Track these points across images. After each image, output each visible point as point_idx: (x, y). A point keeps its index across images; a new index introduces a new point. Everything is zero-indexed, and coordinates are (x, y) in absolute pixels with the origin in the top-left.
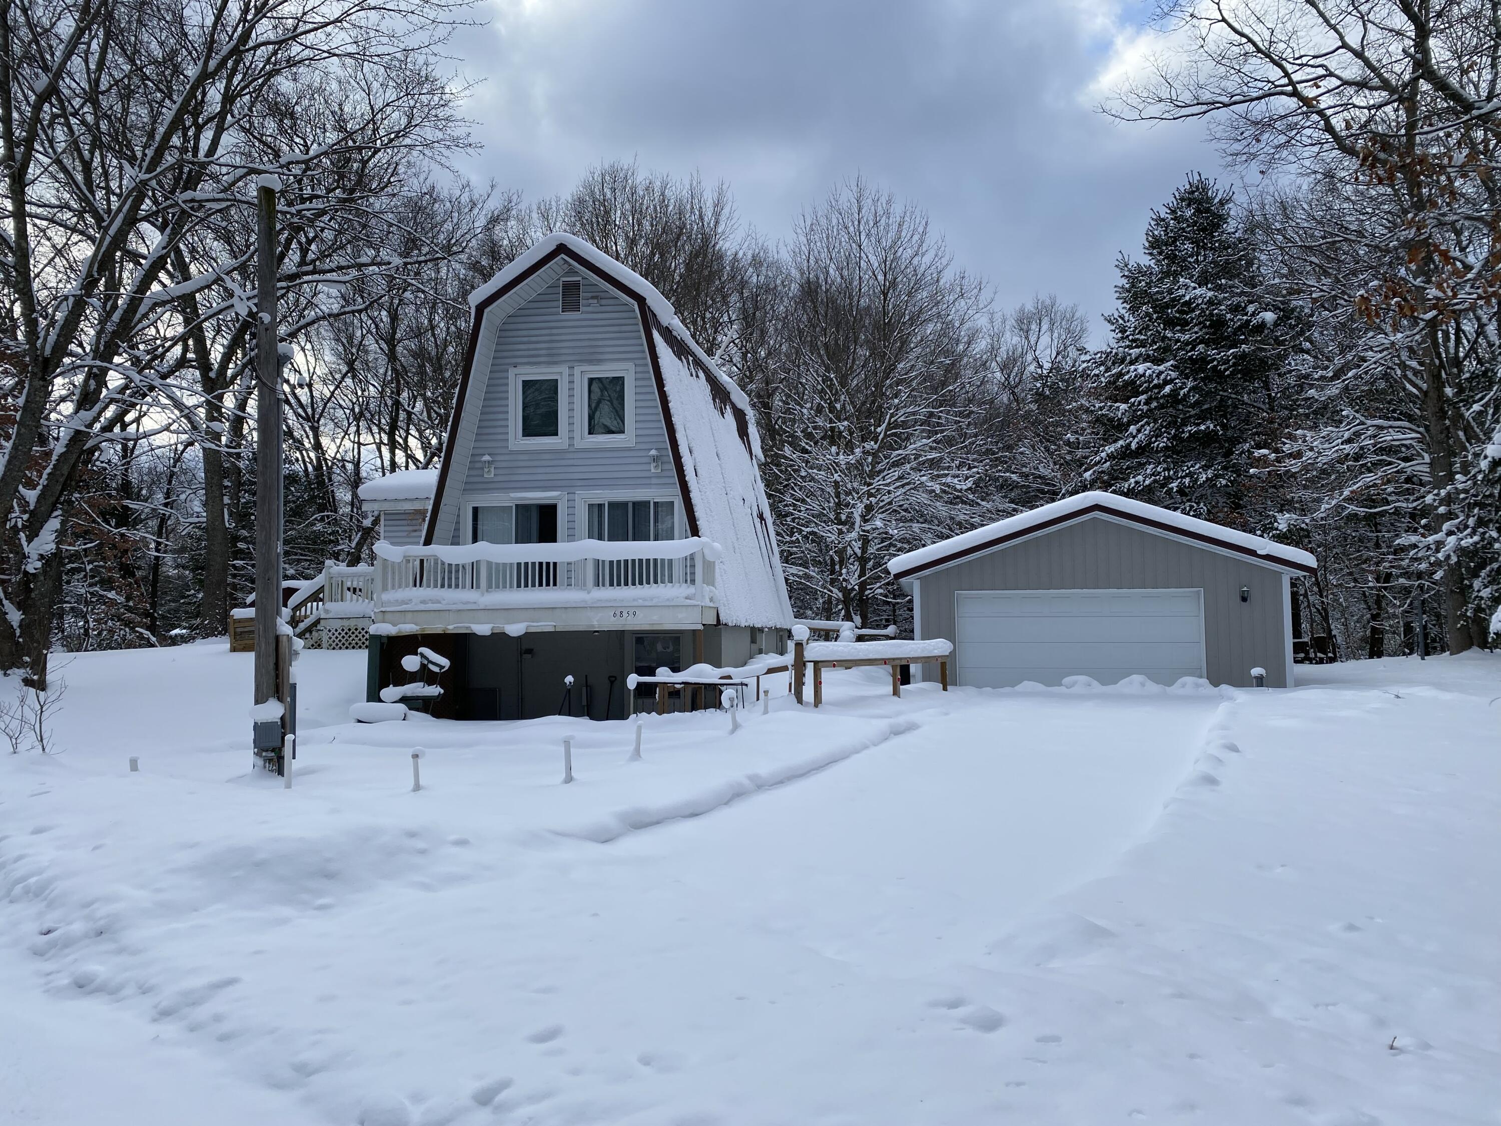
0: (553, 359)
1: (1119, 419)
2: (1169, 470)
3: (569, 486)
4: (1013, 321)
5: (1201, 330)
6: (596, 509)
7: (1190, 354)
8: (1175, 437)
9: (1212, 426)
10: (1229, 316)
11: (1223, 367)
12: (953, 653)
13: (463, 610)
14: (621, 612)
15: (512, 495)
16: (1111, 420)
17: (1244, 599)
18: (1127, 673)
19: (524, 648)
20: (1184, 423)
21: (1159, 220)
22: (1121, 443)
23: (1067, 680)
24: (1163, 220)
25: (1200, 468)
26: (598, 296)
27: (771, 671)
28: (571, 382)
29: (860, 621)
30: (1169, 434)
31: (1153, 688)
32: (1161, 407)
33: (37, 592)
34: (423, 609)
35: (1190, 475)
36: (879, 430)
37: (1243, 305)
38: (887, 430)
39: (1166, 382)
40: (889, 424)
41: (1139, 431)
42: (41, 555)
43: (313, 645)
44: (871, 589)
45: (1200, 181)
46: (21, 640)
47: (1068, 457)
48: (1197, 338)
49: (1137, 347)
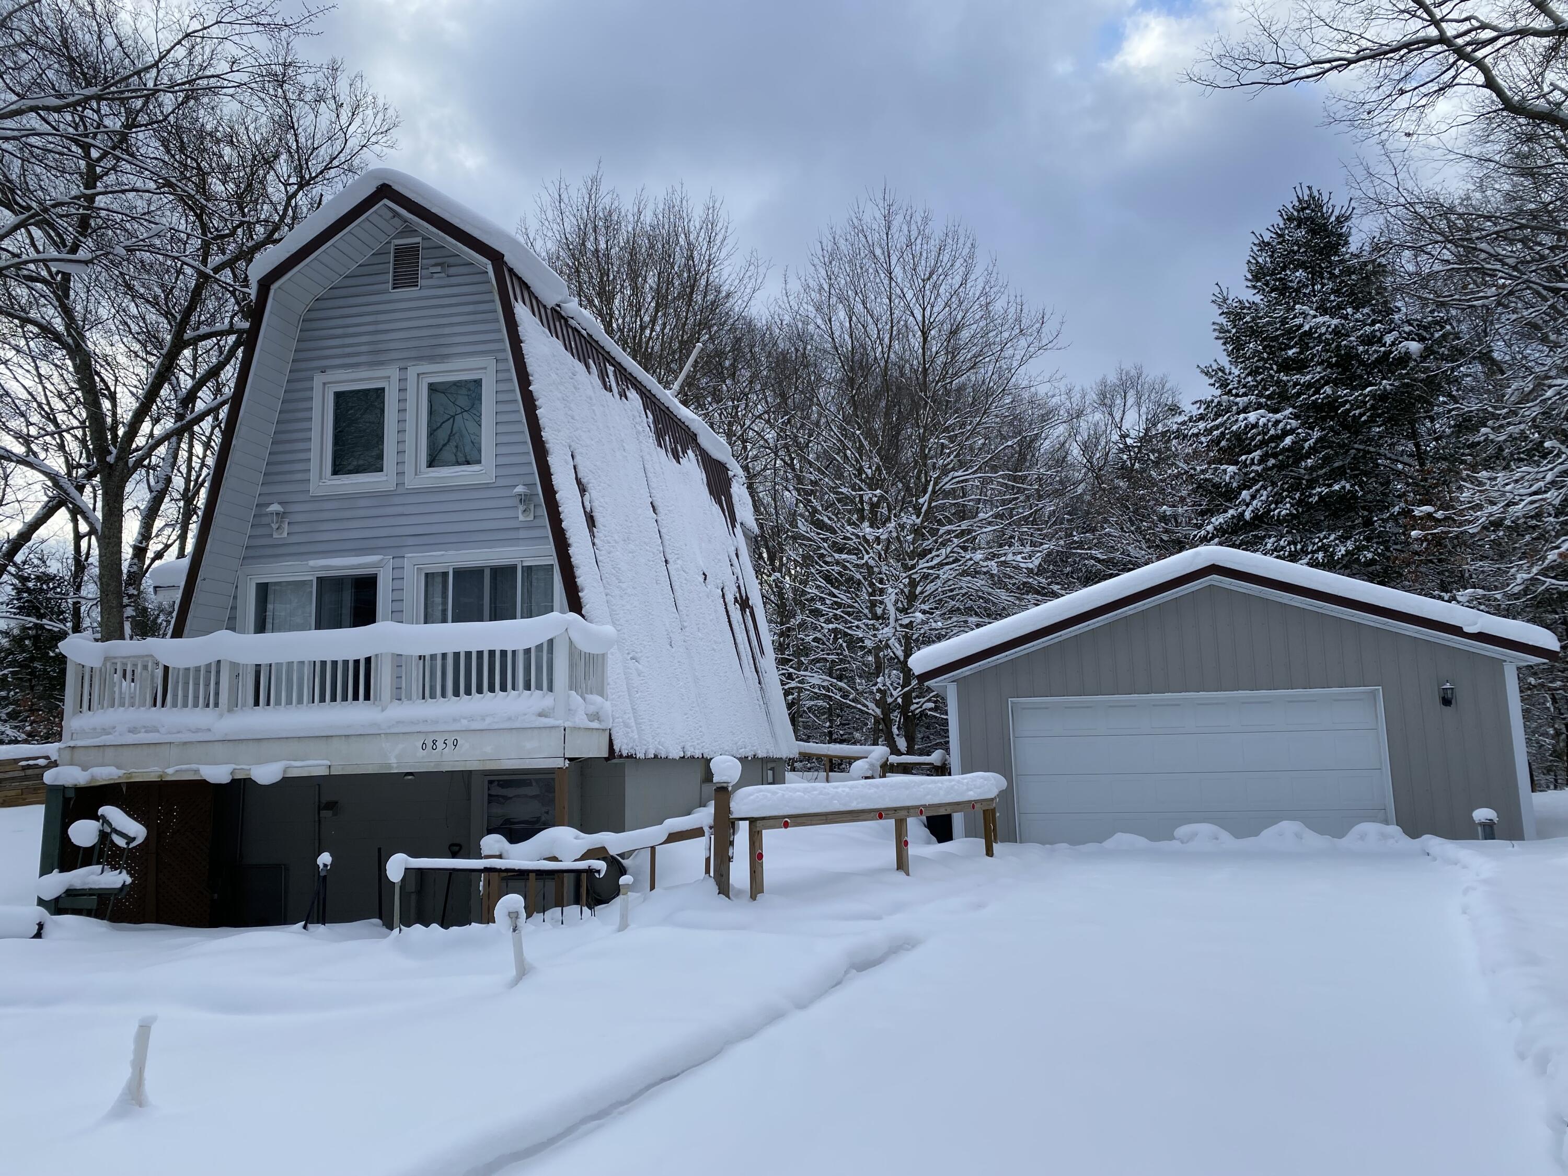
0: (376, 359)
1: (1227, 485)
2: (1295, 544)
3: (395, 546)
4: (1094, 396)
5: (1324, 370)
6: (439, 581)
7: (1313, 398)
8: (1300, 501)
9: (1348, 486)
10: (1361, 349)
11: (1357, 412)
12: (1007, 795)
13: (191, 743)
14: (434, 742)
15: (312, 563)
16: (1217, 486)
17: (1446, 702)
18: (1273, 819)
19: (324, 800)
20: (1312, 484)
21: (1264, 245)
22: (1231, 512)
23: (1183, 831)
24: (1269, 244)
25: (1335, 539)
26: (446, 263)
27: (674, 837)
28: (402, 390)
29: (905, 744)
30: (1294, 499)
31: (1314, 840)
32: (1280, 467)
34: (130, 741)
35: (1324, 548)
36: (921, 501)
37: (1378, 334)
38: (931, 500)
39: (1285, 433)
40: (934, 492)
41: (1253, 497)
44: (917, 703)
45: (1311, 196)
47: (1165, 537)
48: (1322, 378)
49: (1245, 395)
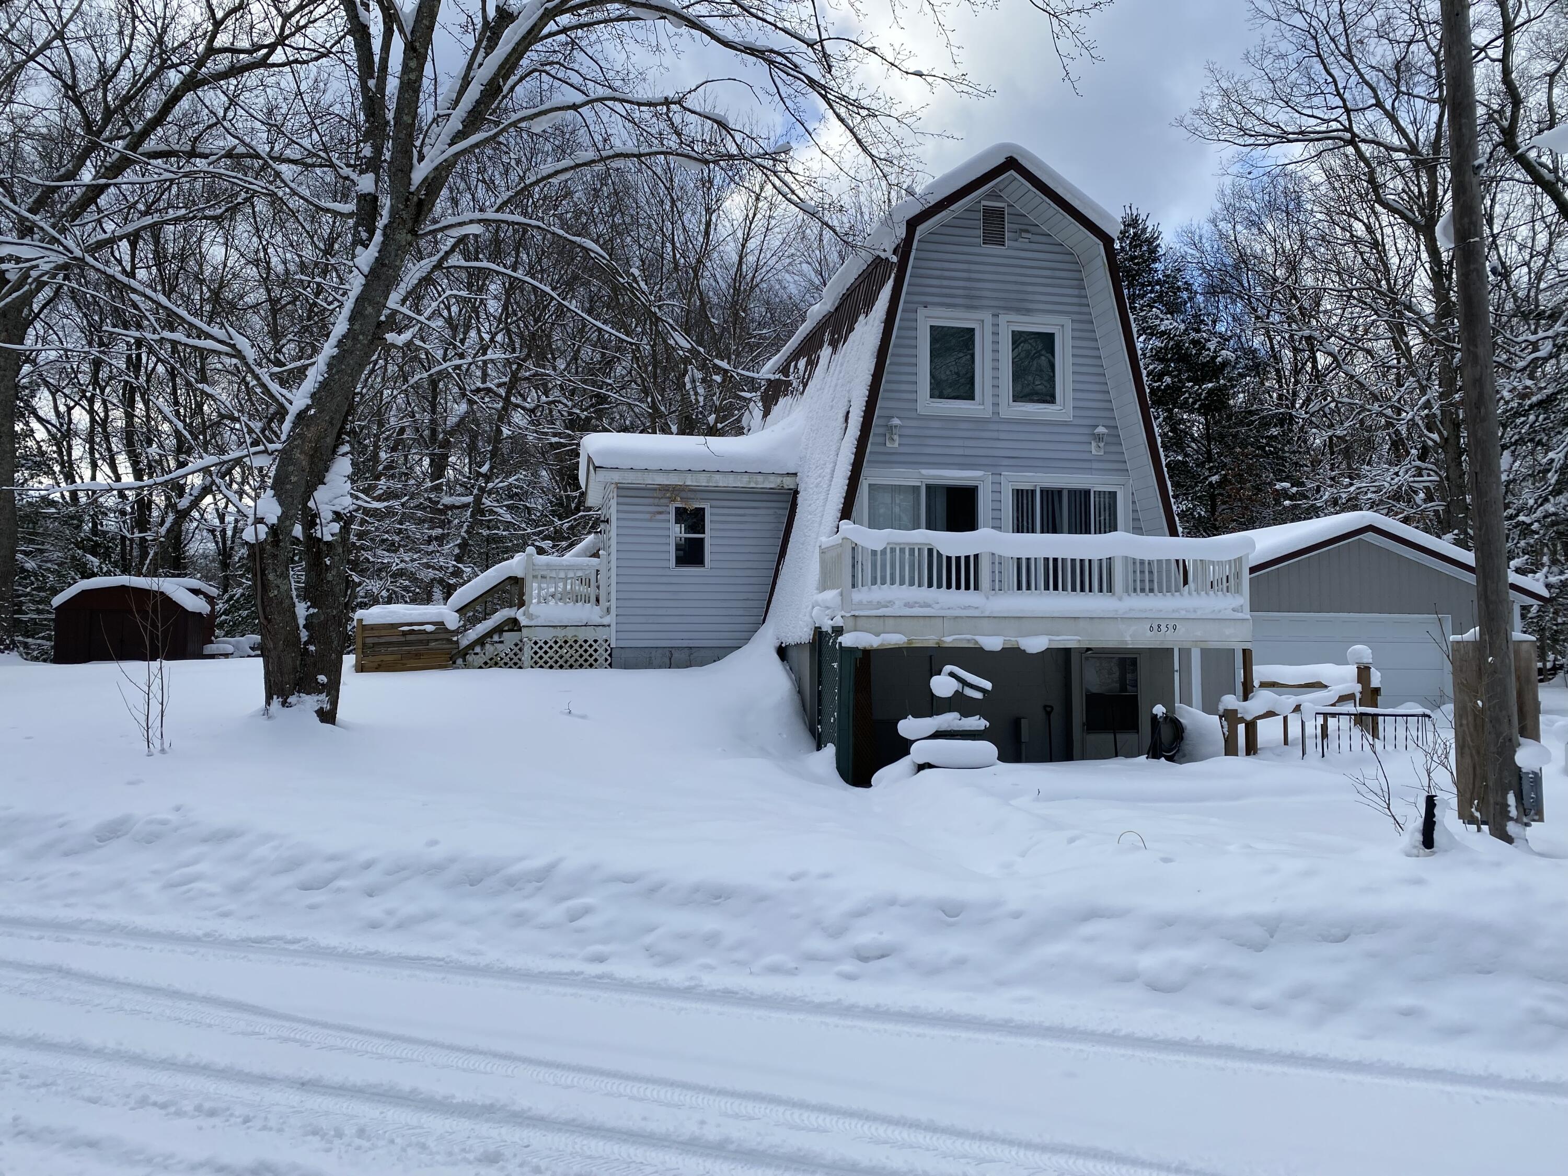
0: (972, 303)
3: (993, 465)
6: (1022, 497)
13: (961, 617)
14: (1159, 626)
15: (924, 472)
26: (1029, 230)
28: (995, 334)
33: (334, 572)
34: (909, 614)
42: (336, 513)
43: (486, 663)
46: (312, 648)
